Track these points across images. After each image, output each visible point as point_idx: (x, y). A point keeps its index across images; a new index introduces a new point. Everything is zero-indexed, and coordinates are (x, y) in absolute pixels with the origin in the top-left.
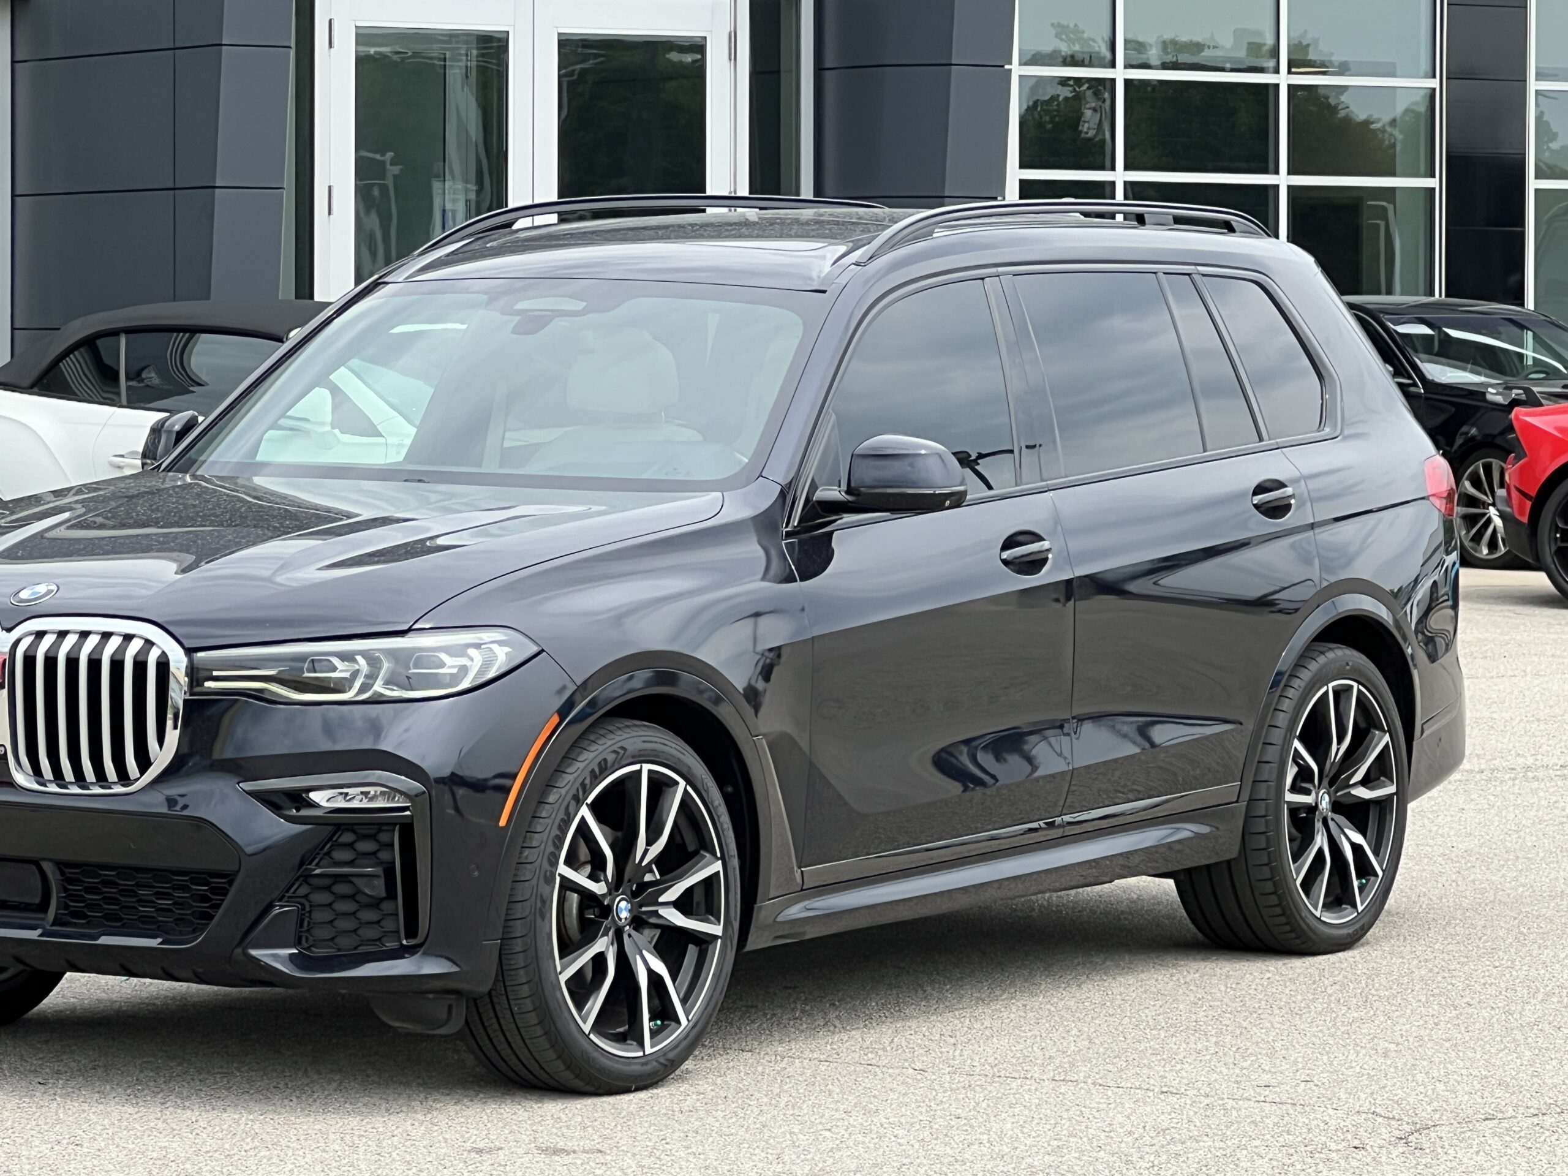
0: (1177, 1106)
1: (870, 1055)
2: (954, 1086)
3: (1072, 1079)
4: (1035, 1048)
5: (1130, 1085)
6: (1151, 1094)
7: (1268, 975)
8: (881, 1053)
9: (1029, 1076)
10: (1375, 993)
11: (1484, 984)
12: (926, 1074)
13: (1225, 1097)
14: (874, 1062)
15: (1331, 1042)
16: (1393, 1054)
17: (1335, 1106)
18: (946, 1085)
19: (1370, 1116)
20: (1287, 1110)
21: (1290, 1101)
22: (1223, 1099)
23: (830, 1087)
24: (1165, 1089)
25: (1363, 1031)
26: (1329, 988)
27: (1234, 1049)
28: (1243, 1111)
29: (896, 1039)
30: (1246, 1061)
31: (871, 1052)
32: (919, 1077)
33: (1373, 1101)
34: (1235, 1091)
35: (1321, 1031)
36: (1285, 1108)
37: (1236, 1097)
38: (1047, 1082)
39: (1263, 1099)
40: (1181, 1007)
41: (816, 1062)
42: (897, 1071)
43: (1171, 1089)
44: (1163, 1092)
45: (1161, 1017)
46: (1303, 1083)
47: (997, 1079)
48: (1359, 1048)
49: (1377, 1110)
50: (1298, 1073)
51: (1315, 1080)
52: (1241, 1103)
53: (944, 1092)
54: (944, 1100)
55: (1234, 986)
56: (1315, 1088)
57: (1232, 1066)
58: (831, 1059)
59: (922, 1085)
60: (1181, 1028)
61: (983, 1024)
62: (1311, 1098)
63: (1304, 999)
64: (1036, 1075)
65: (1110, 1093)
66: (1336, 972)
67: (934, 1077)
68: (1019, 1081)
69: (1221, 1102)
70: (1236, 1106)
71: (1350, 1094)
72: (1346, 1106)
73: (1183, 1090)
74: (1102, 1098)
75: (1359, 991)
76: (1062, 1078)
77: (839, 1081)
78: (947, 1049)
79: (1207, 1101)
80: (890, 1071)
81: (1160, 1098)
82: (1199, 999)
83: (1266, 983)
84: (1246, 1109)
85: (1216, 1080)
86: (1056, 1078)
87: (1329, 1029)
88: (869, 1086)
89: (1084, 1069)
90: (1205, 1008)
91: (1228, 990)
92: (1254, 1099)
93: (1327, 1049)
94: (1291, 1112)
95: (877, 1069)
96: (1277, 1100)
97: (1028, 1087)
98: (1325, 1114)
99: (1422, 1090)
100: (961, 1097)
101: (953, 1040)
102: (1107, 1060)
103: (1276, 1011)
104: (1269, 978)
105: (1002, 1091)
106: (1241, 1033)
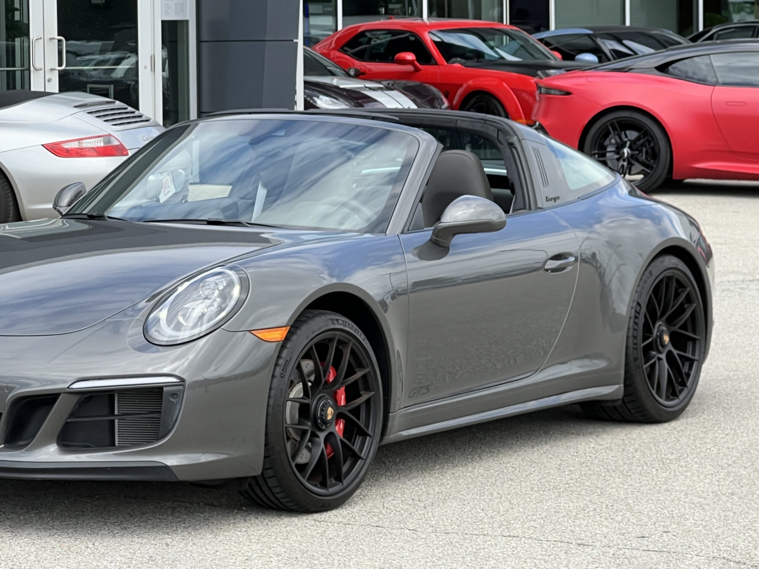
0: (594, 556)
1: (374, 518)
2: (441, 543)
3: (514, 535)
4: (478, 510)
5: (555, 539)
6: (572, 546)
7: (592, 445)
8: (381, 516)
9: (485, 533)
10: (666, 457)
11: (728, 448)
12: (417, 533)
13: (621, 546)
14: (380, 523)
15: (662, 498)
16: (707, 507)
17: (696, 552)
18: (436, 542)
19: (724, 561)
20: (667, 557)
21: (665, 550)
22: (621, 549)
23: (361, 547)
24: (579, 542)
25: (677, 488)
26: (635, 454)
27: (604, 506)
28: (640, 559)
29: (385, 505)
30: (617, 516)
31: (374, 515)
32: (415, 536)
33: (718, 548)
34: (625, 541)
35: (650, 489)
36: (665, 556)
37: (628, 547)
38: (499, 539)
39: (647, 549)
40: (552, 472)
41: (341, 525)
42: (399, 532)
43: (583, 542)
44: (579, 545)
45: (544, 480)
46: (665, 534)
47: (466, 536)
48: (682, 503)
49: (725, 555)
50: (657, 525)
51: (670, 530)
52: (634, 551)
53: (438, 548)
54: (441, 555)
55: (575, 454)
56: (674, 538)
57: (610, 520)
58: (351, 523)
59: (420, 543)
60: (562, 490)
61: (434, 490)
62: (677, 547)
63: (624, 464)
64: (490, 533)
65: (545, 546)
66: (633, 442)
67: (424, 536)
68: (481, 537)
69: (621, 552)
70: (633, 555)
71: (700, 542)
72: (703, 552)
73: (591, 543)
74: (542, 551)
75: (655, 456)
76: (508, 534)
77: (364, 541)
78: (422, 512)
79: (612, 552)
80: (394, 531)
81: (579, 550)
82: (559, 465)
83: (593, 451)
84: (640, 557)
85: (608, 533)
86: (504, 534)
87: (654, 488)
88: (386, 545)
89: (518, 526)
90: (567, 473)
91: (574, 458)
92: (641, 549)
93: (663, 504)
94: (671, 559)
95: (385, 530)
96: (657, 549)
97: (489, 543)
98: (694, 560)
99: (744, 537)
100: (450, 552)
101: (422, 505)
102: (529, 518)
103: (613, 474)
104: (594, 448)
105: (474, 546)
106: (602, 493)
